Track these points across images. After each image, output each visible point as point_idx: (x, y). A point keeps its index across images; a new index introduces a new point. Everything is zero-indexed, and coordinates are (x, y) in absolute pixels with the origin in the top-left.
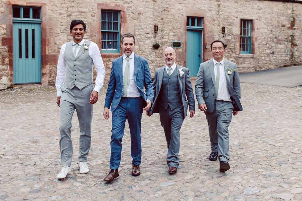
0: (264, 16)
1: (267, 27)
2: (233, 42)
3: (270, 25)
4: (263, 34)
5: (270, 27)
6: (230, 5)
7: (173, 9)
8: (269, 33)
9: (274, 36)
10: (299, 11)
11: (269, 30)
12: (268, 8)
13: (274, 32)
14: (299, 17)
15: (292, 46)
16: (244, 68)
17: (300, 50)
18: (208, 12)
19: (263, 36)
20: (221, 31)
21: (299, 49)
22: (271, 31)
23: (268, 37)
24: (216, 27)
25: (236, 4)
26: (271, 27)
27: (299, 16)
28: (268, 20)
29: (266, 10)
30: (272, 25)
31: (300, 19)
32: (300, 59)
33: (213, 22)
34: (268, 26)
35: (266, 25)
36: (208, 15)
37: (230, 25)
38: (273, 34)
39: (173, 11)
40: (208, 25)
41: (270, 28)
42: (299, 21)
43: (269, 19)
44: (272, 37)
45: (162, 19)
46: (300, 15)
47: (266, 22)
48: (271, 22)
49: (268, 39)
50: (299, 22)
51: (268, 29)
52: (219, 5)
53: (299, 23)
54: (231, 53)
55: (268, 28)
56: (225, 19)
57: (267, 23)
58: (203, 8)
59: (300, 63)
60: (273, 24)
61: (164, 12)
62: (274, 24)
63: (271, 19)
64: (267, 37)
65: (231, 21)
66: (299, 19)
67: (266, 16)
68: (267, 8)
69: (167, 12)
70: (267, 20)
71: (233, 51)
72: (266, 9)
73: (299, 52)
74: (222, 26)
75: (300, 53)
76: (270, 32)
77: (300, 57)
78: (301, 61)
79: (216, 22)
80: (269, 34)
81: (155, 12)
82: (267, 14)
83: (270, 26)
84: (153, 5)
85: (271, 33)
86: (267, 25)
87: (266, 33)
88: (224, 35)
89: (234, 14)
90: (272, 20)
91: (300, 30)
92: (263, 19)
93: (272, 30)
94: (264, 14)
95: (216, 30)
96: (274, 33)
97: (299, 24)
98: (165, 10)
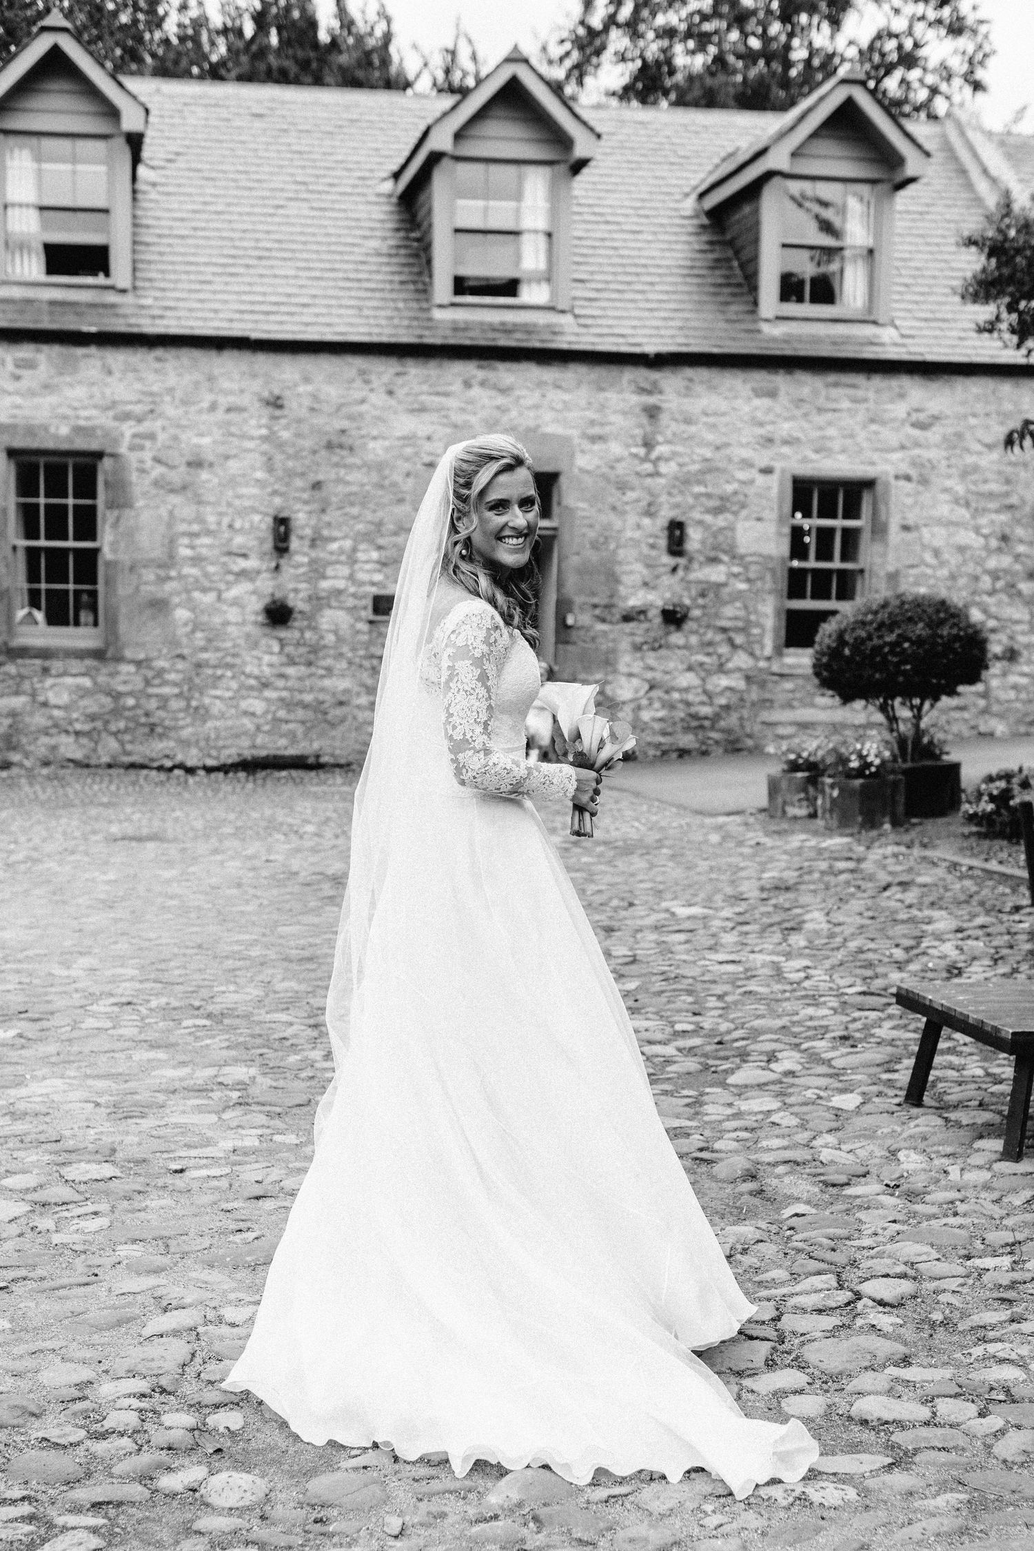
0: (953, 461)
1: (974, 517)
2: (739, 595)
3: (992, 505)
4: (946, 556)
5: (994, 516)
6: (723, 405)
7: (375, 438)
8: (986, 548)
9: (1018, 567)
11: (985, 531)
12: (987, 415)
13: (1021, 541)
16: (804, 726)
18: (586, 445)
19: (942, 564)
20: (663, 543)
22: (1004, 538)
23: (979, 570)
24: (632, 519)
25: (766, 402)
26: (1003, 517)
28: (985, 481)
29: (972, 428)
30: (1011, 507)
33: (614, 497)
34: (985, 510)
35: (967, 505)
36: (581, 461)
37: (717, 511)
38: (1017, 557)
39: (376, 449)
40: (580, 513)
41: (992, 522)
43: (989, 475)
44: (1006, 571)
45: (317, 486)
47: (968, 491)
48: (1005, 488)
49: (976, 578)
51: (977, 530)
52: (652, 412)
54: (724, 649)
55: (983, 521)
56: (686, 481)
57: (970, 497)
58: (550, 429)
60: (1014, 500)
61: (323, 453)
62: (1023, 501)
63: (1000, 473)
64: (970, 568)
65: (730, 488)
67: (970, 460)
68: (974, 415)
69: (344, 453)
70: (975, 483)
71: (739, 639)
72: (973, 421)
74: (666, 515)
76: (994, 543)
79: (631, 495)
80: (984, 554)
81: (279, 457)
82: (978, 447)
83: (997, 511)
84: (264, 421)
85: (999, 550)
86: (974, 505)
87: (961, 549)
88: (682, 561)
89: (746, 453)
90: (1008, 481)
92: (949, 477)
93: (1007, 531)
94: (955, 447)
95: (629, 534)
96: (1021, 549)
98: (330, 446)
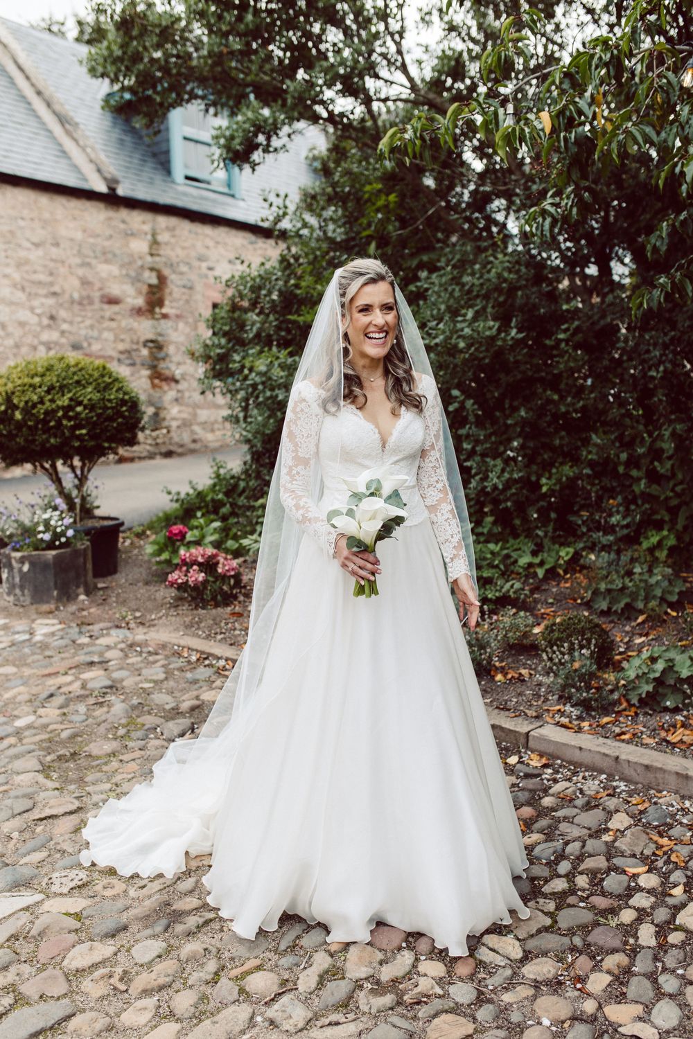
0: (9, 253)
1: (29, 300)
3: (43, 291)
4: (10, 329)
5: (44, 300)
8: (40, 324)
9: (63, 340)
10: (183, 248)
11: (38, 311)
12: (32, 219)
13: (65, 321)
14: (182, 273)
15: (157, 381)
17: (190, 397)
19: (8, 335)
21: (187, 394)
22: (52, 318)
23: (36, 342)
26: (51, 301)
27: (184, 268)
28: (35, 272)
29: (22, 228)
30: (55, 294)
31: (189, 280)
32: (193, 432)
34: (36, 295)
35: (23, 289)
38: (63, 332)
41: (43, 304)
42: (184, 287)
43: (39, 269)
44: (56, 343)
46: (188, 264)
47: (23, 278)
48: (50, 279)
49: (35, 348)
50: (184, 290)
51: (32, 309)
53: (184, 294)
55: (36, 303)
57: (26, 284)
59: (193, 446)
60: (56, 289)
62: (64, 291)
63: (45, 266)
64: (29, 340)
66: (181, 279)
67: (23, 254)
68: (23, 219)
70: (27, 272)
72: (22, 223)
73: (187, 405)
75: (190, 410)
76: (46, 321)
77: (191, 425)
78: (194, 441)
80: (38, 329)
82: (28, 245)
83: (46, 296)
85: (49, 326)
86: (28, 290)
87: (22, 324)
90: (51, 274)
91: (187, 323)
92: (7, 265)
93: (54, 312)
94: (9, 242)
96: (65, 327)
97: (185, 297)
